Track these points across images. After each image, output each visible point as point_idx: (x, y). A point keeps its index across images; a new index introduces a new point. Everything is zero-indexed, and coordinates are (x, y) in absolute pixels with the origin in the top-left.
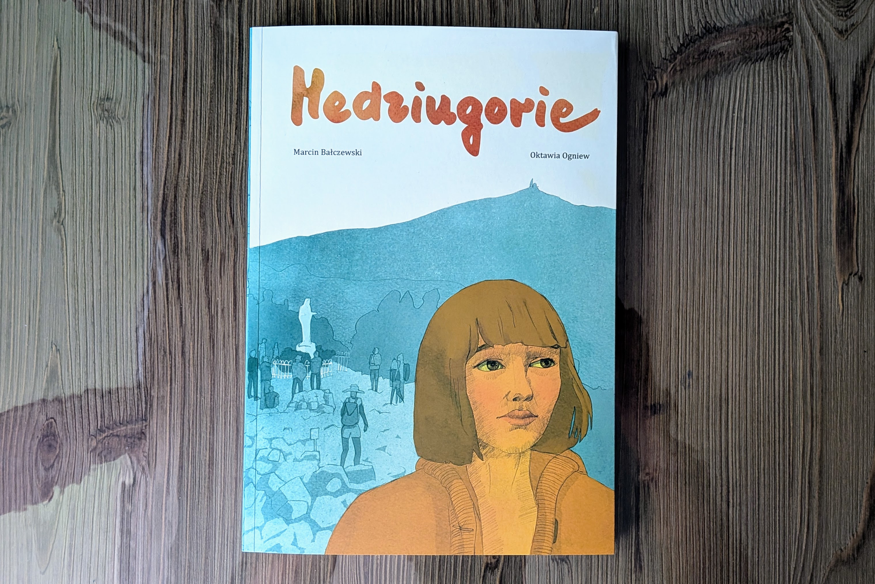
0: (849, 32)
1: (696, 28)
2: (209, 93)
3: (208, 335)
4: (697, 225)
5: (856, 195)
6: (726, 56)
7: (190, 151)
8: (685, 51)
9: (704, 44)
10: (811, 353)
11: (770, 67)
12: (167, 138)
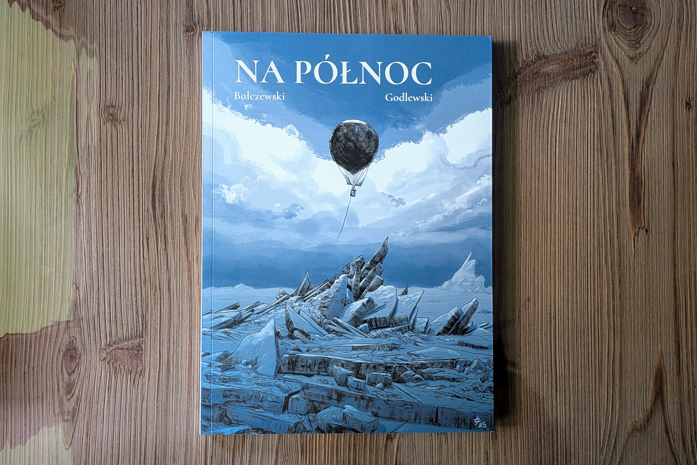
0: (638, 58)
1: (531, 56)
2: (186, 103)
3: (187, 275)
4: (533, 194)
5: (643, 173)
6: (552, 76)
7: (173, 144)
8: (523, 73)
9: (537, 67)
10: (613, 284)
11: (582, 83)
12: (156, 135)
